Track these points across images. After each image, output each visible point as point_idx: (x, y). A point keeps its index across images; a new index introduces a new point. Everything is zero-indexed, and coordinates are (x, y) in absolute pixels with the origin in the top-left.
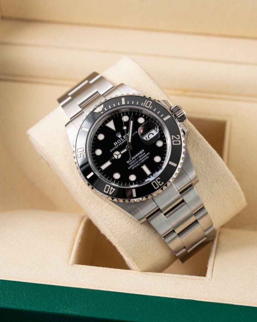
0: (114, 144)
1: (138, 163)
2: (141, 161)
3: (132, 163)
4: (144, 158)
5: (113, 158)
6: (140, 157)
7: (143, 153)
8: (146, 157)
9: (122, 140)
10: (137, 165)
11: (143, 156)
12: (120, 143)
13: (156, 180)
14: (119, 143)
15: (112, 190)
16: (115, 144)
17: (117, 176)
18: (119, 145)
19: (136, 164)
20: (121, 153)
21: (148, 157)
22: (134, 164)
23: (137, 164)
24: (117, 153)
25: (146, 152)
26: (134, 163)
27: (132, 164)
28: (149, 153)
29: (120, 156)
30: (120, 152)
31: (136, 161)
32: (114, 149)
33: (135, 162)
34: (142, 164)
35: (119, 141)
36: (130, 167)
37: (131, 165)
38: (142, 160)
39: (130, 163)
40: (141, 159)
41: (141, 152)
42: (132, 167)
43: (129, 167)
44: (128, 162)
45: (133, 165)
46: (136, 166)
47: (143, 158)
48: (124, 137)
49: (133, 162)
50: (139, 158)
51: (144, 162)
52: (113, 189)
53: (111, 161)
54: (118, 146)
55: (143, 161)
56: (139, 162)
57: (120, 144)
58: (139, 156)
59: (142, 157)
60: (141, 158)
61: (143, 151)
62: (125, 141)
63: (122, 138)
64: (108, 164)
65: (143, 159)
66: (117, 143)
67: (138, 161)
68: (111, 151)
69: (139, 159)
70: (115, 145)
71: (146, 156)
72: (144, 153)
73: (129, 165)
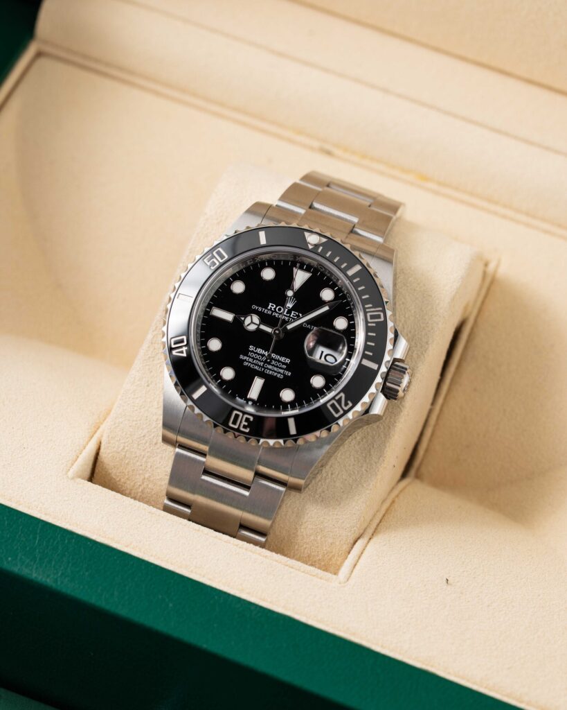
0: (271, 304)
1: (260, 366)
2: (268, 369)
3: (254, 355)
4: (276, 372)
5: (243, 319)
6: (273, 362)
7: (284, 364)
8: (279, 373)
9: (285, 314)
10: (256, 368)
11: (277, 367)
12: (277, 313)
13: (246, 416)
14: (275, 311)
15: (182, 352)
16: (270, 306)
17: (215, 345)
18: (272, 313)
19: (256, 365)
20: (259, 325)
21: (282, 377)
22: (255, 361)
23: (258, 365)
24: (256, 319)
25: (289, 367)
26: (257, 359)
27: (253, 358)
28: (290, 374)
29: (252, 328)
30: (260, 323)
31: (262, 361)
32: (260, 309)
33: (259, 360)
34: (261, 375)
35: (280, 309)
36: (245, 358)
37: (250, 357)
38: (271, 370)
39: (252, 351)
40: (270, 367)
41: (282, 359)
42: (247, 361)
43: (244, 355)
44: (251, 348)
45: (251, 360)
46: (252, 366)
47: (275, 369)
48: (292, 314)
49: (258, 357)
50: (271, 361)
51: (269, 375)
52: (185, 352)
53: (235, 318)
54: (270, 312)
55: (270, 373)
56: (263, 367)
57: (277, 315)
58: (275, 360)
59: (275, 366)
60: (273, 365)
61: (288, 361)
62: (287, 318)
63: (289, 312)
64: (228, 317)
65: (273, 371)
66: (275, 309)
67: (263, 365)
68: (254, 307)
69: (269, 363)
70: (269, 308)
71: (282, 371)
72: (285, 367)
73: (246, 353)
